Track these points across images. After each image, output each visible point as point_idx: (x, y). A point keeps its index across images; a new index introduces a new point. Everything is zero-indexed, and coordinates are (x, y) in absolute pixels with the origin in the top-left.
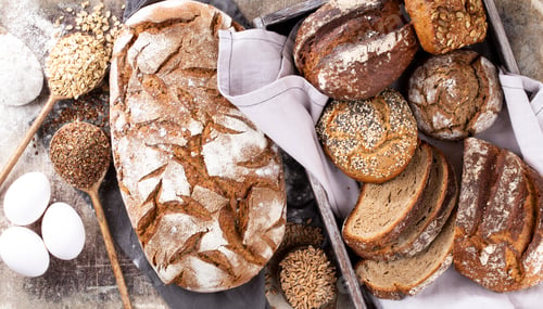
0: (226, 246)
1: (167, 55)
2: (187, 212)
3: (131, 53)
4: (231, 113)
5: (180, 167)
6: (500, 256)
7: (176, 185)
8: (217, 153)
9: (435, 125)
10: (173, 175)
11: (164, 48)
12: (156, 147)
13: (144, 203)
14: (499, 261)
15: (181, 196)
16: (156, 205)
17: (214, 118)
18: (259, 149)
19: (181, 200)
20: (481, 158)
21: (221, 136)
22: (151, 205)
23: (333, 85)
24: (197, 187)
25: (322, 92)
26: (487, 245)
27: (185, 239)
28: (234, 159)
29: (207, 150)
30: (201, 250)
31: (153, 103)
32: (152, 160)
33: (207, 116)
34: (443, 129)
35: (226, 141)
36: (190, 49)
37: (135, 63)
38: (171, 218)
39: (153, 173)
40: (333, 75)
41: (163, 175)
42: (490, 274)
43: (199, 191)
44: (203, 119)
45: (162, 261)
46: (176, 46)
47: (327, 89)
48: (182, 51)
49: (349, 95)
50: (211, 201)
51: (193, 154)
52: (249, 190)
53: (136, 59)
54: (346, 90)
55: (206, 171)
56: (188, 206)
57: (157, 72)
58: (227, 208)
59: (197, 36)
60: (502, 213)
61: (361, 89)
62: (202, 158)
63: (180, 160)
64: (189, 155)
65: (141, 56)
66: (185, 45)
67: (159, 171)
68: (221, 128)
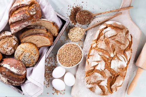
0: (106, 86)
1: (113, 35)
2: (101, 74)
3: (105, 30)
4: (122, 55)
5: (104, 63)
6: (31, 10)
7: (101, 66)
8: (115, 63)
9: (16, 43)
10: (102, 64)
11: (113, 33)
12: (101, 55)
13: (91, 67)
14: (33, 10)
15: (101, 70)
16: (94, 69)
17: (118, 55)
18: (124, 67)
19: (101, 71)
20: (14, 28)
21: (117, 60)
22: (93, 68)
23: (23, 70)
24: (106, 69)
25: (26, 71)
26: (31, 15)
27: (97, 80)
28: (118, 67)
29: (113, 62)
30: (100, 84)
31: (105, 45)
32: (98, 58)
33: (116, 54)
34: (16, 41)
35: (118, 61)
36: (119, 36)
37: (105, 34)
38: (96, 74)
39: (97, 61)
40: (21, 71)
41: (99, 63)
42: (37, 9)
43: (106, 70)
44: (115, 54)
45: (89, 82)
46: (116, 34)
47: (25, 70)
48: (117, 36)
49: (22, 65)
50: (108, 74)
51: (109, 61)
52: (118, 76)
53: (105, 33)
54: (22, 66)
55: (110, 66)
56: (102, 73)
57: (109, 38)
58: (111, 77)
59: (122, 34)
60: (22, 16)
61: (20, 64)
62: (110, 63)
63: (105, 61)
64: (108, 61)
65: (107, 32)
66: (118, 34)
67: (99, 61)
68: (118, 58)
